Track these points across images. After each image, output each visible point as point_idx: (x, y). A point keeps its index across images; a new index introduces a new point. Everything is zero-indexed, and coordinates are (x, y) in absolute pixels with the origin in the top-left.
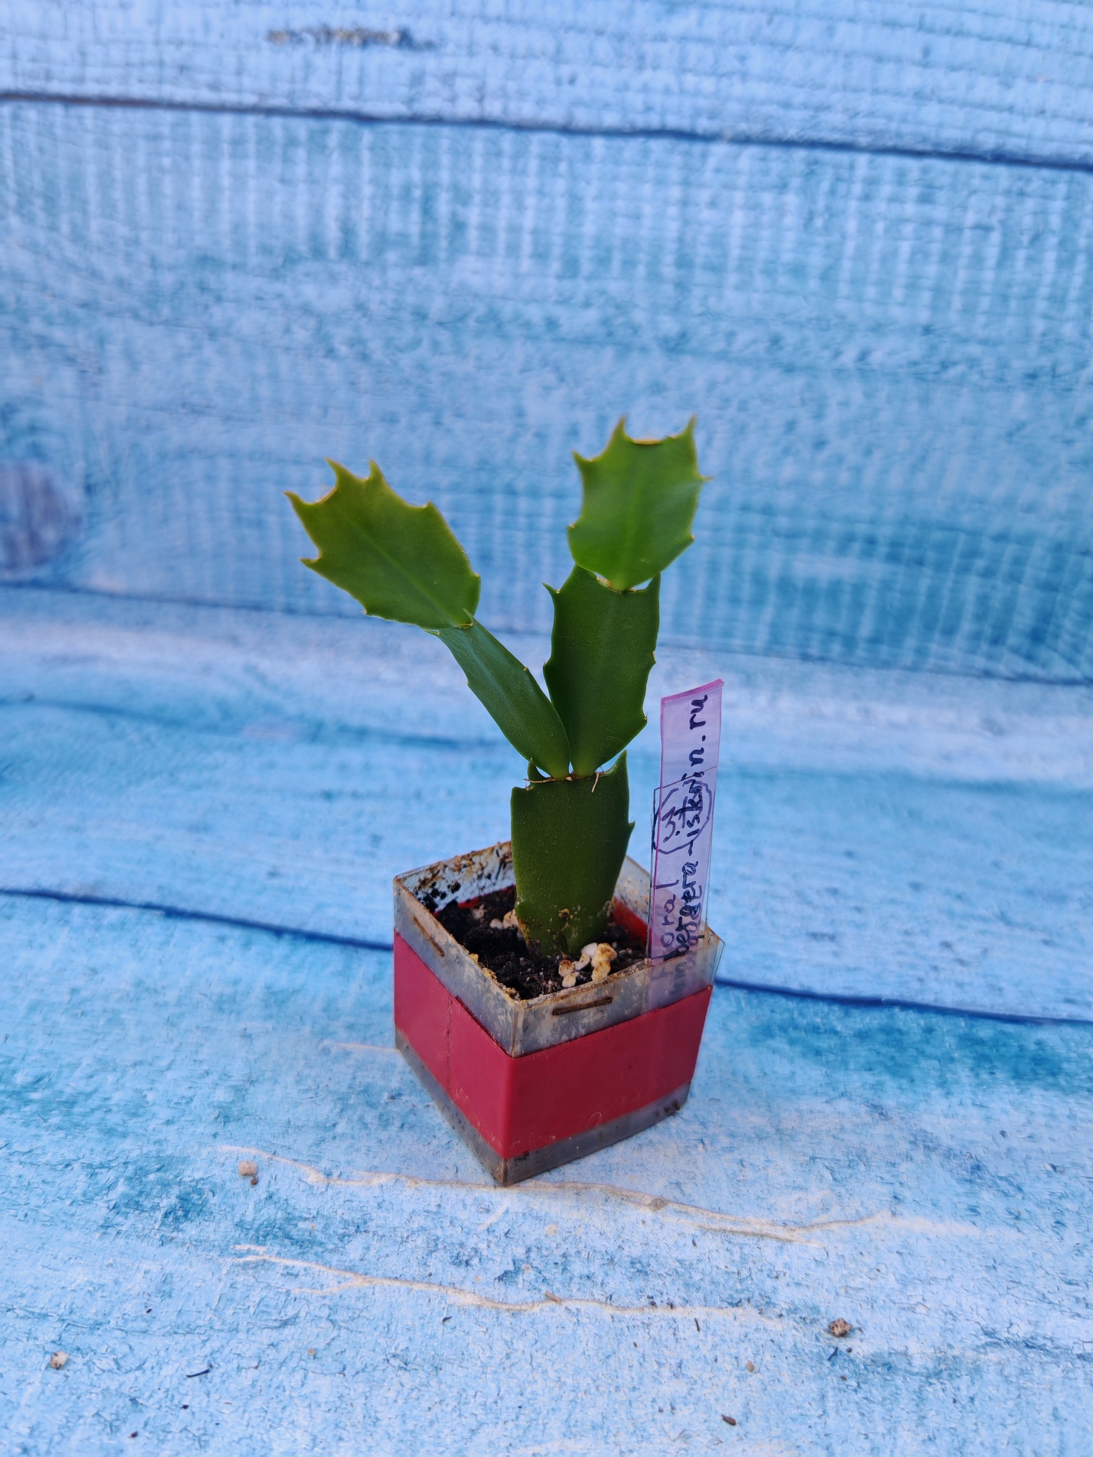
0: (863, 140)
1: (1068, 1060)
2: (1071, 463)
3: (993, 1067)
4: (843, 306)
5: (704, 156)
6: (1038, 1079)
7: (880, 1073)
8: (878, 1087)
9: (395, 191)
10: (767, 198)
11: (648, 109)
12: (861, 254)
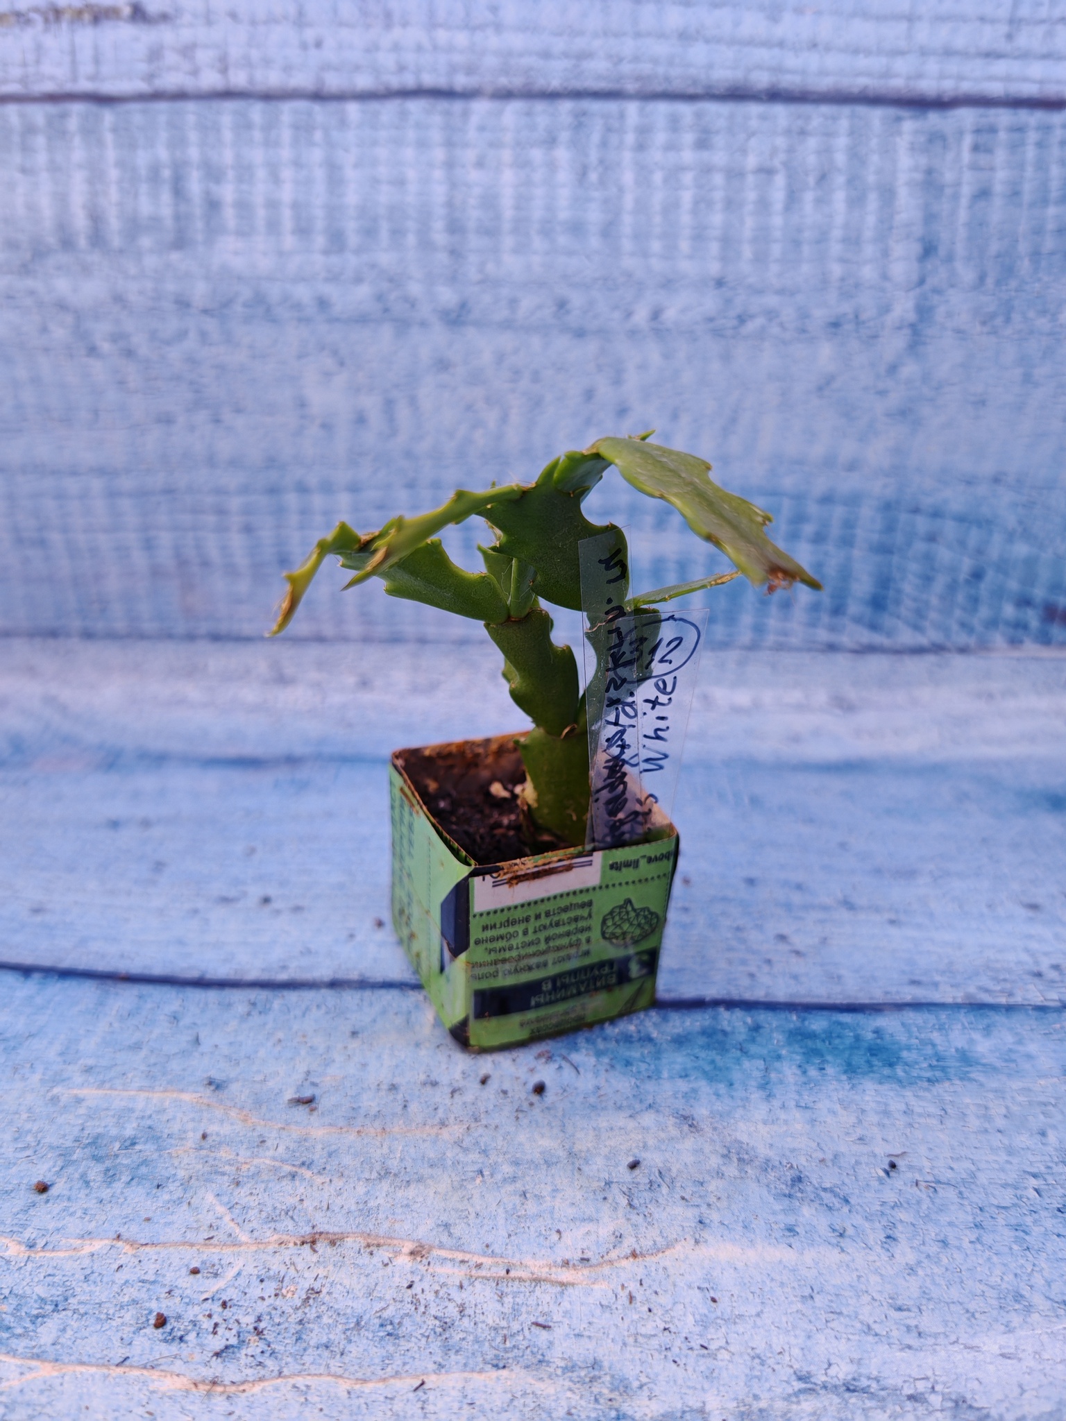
0: (631, 87)
1: (909, 1048)
2: (889, 415)
3: (824, 1061)
4: (628, 262)
5: (466, 114)
6: (873, 1072)
7: (696, 1078)
8: (691, 1095)
9: (143, 172)
10: (537, 154)
11: (402, 68)
12: (642, 207)
